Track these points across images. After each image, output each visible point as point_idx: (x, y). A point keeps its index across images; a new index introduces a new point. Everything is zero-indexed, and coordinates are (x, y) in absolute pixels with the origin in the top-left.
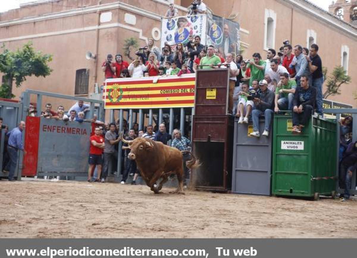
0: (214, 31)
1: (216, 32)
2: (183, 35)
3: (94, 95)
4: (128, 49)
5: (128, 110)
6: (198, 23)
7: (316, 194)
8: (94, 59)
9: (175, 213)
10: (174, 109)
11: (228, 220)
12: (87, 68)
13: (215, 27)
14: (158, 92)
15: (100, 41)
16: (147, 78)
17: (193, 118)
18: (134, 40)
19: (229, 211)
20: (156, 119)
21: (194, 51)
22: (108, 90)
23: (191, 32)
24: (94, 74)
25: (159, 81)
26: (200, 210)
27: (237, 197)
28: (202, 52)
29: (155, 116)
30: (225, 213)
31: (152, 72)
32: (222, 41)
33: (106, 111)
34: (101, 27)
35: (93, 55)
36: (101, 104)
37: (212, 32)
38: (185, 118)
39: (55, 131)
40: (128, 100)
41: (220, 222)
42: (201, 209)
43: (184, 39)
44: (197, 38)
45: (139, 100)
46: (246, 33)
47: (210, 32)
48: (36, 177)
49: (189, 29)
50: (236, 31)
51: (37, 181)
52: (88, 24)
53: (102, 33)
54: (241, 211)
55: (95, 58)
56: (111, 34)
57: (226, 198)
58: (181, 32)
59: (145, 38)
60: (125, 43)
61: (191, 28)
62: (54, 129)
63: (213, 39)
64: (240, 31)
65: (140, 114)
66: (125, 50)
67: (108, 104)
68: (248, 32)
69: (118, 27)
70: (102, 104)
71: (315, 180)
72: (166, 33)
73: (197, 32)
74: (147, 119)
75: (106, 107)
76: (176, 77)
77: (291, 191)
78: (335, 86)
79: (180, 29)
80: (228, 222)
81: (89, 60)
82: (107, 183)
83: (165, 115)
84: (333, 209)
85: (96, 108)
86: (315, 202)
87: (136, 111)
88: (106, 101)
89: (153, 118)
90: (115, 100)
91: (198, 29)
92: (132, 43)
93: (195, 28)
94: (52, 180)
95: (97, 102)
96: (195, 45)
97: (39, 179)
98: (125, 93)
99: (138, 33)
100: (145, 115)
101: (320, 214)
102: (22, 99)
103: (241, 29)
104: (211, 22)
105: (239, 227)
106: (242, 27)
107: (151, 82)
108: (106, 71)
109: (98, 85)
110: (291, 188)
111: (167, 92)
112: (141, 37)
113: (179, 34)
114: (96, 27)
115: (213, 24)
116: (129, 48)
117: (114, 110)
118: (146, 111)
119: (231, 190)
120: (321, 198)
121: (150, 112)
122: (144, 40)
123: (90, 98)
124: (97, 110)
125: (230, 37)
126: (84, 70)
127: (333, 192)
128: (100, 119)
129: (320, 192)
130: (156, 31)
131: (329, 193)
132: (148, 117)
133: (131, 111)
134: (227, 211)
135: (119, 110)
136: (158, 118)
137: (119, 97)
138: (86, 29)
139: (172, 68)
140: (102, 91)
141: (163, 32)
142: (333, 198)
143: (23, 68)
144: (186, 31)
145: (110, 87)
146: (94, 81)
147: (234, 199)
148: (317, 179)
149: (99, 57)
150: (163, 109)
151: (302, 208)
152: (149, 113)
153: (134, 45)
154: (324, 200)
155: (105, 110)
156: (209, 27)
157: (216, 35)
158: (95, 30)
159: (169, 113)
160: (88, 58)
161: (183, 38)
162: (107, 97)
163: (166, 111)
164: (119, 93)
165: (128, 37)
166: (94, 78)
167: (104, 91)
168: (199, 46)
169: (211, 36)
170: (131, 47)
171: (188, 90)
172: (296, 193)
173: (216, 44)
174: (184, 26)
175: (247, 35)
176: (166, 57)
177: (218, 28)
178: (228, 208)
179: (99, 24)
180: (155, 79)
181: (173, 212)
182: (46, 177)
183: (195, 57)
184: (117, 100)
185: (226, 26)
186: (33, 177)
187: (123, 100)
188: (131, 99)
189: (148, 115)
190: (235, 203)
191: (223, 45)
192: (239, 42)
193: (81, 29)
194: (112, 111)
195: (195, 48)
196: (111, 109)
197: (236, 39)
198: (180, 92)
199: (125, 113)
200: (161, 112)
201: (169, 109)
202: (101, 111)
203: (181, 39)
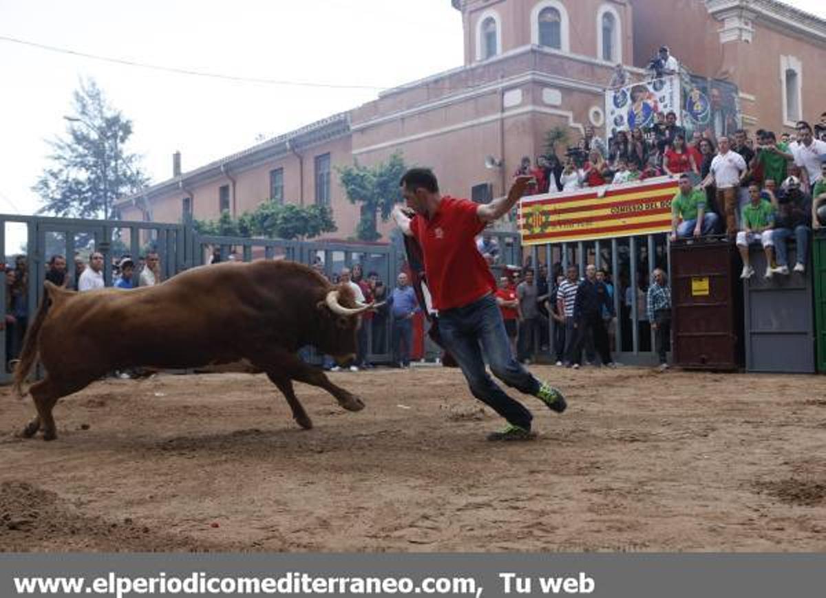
0: (694, 104)
1: (698, 103)
2: (641, 114)
3: (503, 226)
4: (551, 145)
5: (559, 245)
6: (666, 91)
8: (498, 168)
9: (653, 411)
10: (636, 238)
11: (748, 419)
12: (489, 182)
13: (695, 94)
14: (607, 211)
15: (507, 137)
16: (587, 190)
17: (671, 246)
18: (561, 130)
19: (747, 404)
20: (606, 255)
21: (663, 138)
22: (525, 216)
23: (656, 108)
24: (501, 191)
25: (607, 194)
26: (697, 404)
27: (756, 380)
28: (676, 138)
29: (605, 251)
30: (740, 406)
31: (595, 179)
32: (709, 118)
33: (525, 250)
34: (507, 114)
35: (497, 161)
36: (515, 239)
37: (692, 104)
38: (655, 252)
40: (558, 229)
41: (733, 422)
42: (697, 401)
43: (644, 121)
44: (671, 116)
45: (576, 227)
46: (752, 101)
47: (687, 103)
48: (423, 360)
49: (651, 103)
50: (733, 98)
51: (426, 367)
52: (486, 114)
53: (508, 124)
54: (768, 403)
55: (501, 165)
56: (523, 124)
57: (737, 382)
58: (639, 110)
59: (580, 126)
60: (546, 137)
61: (656, 102)
63: (695, 116)
64: (742, 99)
65: (580, 249)
66: (547, 148)
67: (526, 238)
68: (752, 98)
69: (533, 112)
70: (516, 238)
72: (612, 113)
73: (665, 106)
74: (593, 257)
75: (525, 243)
79: (637, 104)
80: (748, 422)
81: (490, 169)
82: (534, 366)
83: (621, 249)
85: (508, 245)
87: (573, 245)
88: (523, 232)
89: (602, 255)
90: (537, 230)
91: (667, 101)
92: (559, 135)
93: (662, 99)
95: (508, 235)
96: (667, 128)
97: (428, 364)
98: (553, 218)
99: (567, 117)
100: (589, 251)
102: (393, 240)
103: (741, 95)
104: (688, 88)
105: (769, 430)
106: (743, 91)
107: (594, 196)
111: (622, 210)
112: (572, 124)
113: (635, 113)
114: (498, 116)
115: (692, 90)
116: (555, 144)
117: (537, 246)
118: (589, 245)
119: (744, 366)
121: (597, 245)
122: (578, 129)
123: (497, 230)
124: (510, 248)
125: (725, 108)
126: (485, 186)
128: (515, 261)
130: (597, 113)
132: (594, 254)
133: (564, 247)
134: (743, 403)
135: (545, 245)
136: (610, 254)
137: (545, 225)
138: (483, 120)
139: (630, 171)
140: (515, 217)
141: (608, 112)
143: (390, 192)
144: (646, 107)
145: (528, 210)
147: (752, 383)
149: (506, 163)
150: (617, 239)
152: (594, 247)
153: (562, 139)
155: (522, 248)
156: (685, 95)
157: (698, 107)
158: (497, 120)
159: (628, 245)
160: (489, 166)
161: (642, 119)
162: (525, 226)
163: (623, 241)
164: (544, 218)
165: (550, 126)
167: (519, 218)
169: (691, 110)
170: (556, 142)
171: (658, 204)
173: (701, 123)
174: (642, 99)
175: (752, 104)
176: (618, 153)
177: (701, 97)
178: (745, 398)
179: (503, 110)
180: (600, 190)
181: (651, 408)
182: (438, 360)
183: (667, 148)
184: (542, 230)
185: (715, 92)
186: (419, 360)
187: (550, 230)
188: (563, 226)
189: (593, 251)
190: (754, 388)
191: (712, 124)
192: (739, 116)
193: (475, 122)
194: (534, 248)
195: (667, 132)
196: (532, 246)
197: (733, 112)
198: (644, 209)
199: (556, 250)
200: (614, 244)
201: (627, 238)
202: (516, 249)
203: (638, 120)
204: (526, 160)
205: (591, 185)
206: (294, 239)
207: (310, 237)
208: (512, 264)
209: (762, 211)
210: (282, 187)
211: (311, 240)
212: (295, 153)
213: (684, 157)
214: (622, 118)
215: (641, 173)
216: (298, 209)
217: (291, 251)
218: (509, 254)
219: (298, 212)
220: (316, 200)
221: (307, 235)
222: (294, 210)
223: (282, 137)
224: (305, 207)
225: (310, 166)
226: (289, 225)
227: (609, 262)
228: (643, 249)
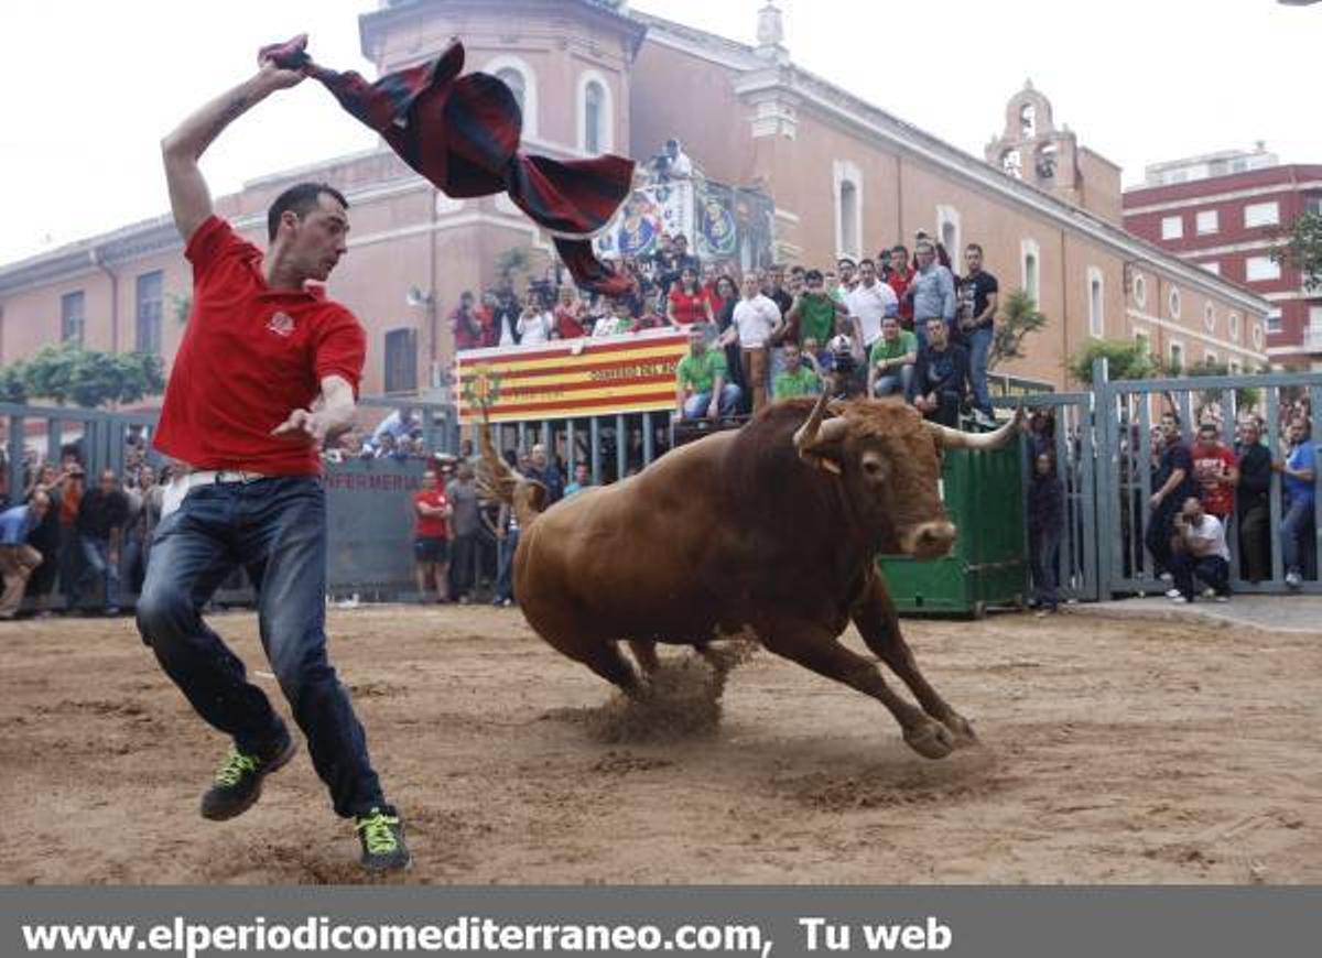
0: (713, 223)
1: (718, 224)
2: (637, 234)
3: (431, 393)
4: (505, 274)
5: (514, 425)
6: (672, 202)
7: (979, 604)
8: (425, 306)
10: (626, 416)
12: (411, 326)
13: (715, 210)
14: (586, 377)
15: (440, 259)
16: (558, 344)
17: (675, 432)
18: (521, 252)
20: (584, 441)
21: (669, 271)
22: (465, 379)
24: (429, 341)
25: (585, 351)
28: (687, 272)
29: (582, 435)
31: (569, 327)
32: (733, 245)
33: (463, 430)
34: (441, 224)
35: (425, 295)
36: (449, 414)
37: (710, 223)
38: (654, 436)
39: (343, 485)
40: (514, 400)
43: (641, 245)
44: (680, 240)
45: (539, 398)
46: (792, 222)
47: (704, 223)
49: (651, 219)
50: (767, 219)
52: (409, 222)
53: (443, 238)
55: (430, 300)
56: (465, 240)
59: (548, 247)
60: (498, 261)
61: (659, 219)
62: (338, 482)
63: (714, 241)
64: (778, 218)
65: (545, 430)
67: (464, 412)
68: (792, 217)
69: (482, 224)
70: (450, 412)
71: (975, 572)
73: (672, 225)
74: (563, 442)
75: (461, 421)
76: (629, 337)
77: (919, 601)
78: (1011, 337)
79: (633, 219)
81: (414, 307)
82: (473, 606)
83: (606, 432)
84: (1019, 640)
85: (439, 422)
86: (976, 625)
87: (535, 426)
88: (460, 404)
89: (577, 441)
90: (482, 402)
91: (675, 218)
92: (517, 259)
93: (668, 215)
94: (342, 605)
95: (440, 408)
96: (675, 257)
98: (507, 384)
99: (530, 234)
100: (558, 434)
101: (989, 654)
103: (778, 212)
104: (704, 200)
106: (782, 207)
107: (567, 353)
108: (458, 331)
109: (440, 366)
110: (918, 594)
111: (609, 374)
112: (537, 244)
114: (428, 226)
115: (710, 203)
116: (511, 272)
118: (557, 426)
120: (991, 614)
121: (570, 426)
122: (546, 252)
123: (423, 400)
124: (440, 428)
125: (755, 232)
126: (404, 332)
127: (1019, 598)
128: (448, 448)
129: (988, 598)
131: (1008, 600)
132: (564, 438)
133: (521, 428)
135: (494, 424)
136: (589, 438)
137: (494, 394)
138: (404, 231)
139: (619, 317)
140: (449, 380)
142: (1019, 611)
145: (468, 371)
146: (428, 356)
148: (979, 567)
149: (439, 298)
150: (599, 418)
151: (945, 642)
152: (566, 429)
153: (523, 265)
154: (999, 618)
155: (458, 428)
156: (700, 211)
157: (719, 228)
158: (424, 233)
159: (615, 426)
160: (412, 302)
161: (638, 242)
163: (607, 422)
164: (492, 385)
165: (506, 245)
166: (428, 351)
167: (455, 382)
168: (683, 258)
169: (708, 233)
170: (513, 270)
171: (659, 369)
172: (933, 603)
173: (722, 252)
174: (639, 213)
175: (793, 227)
177: (722, 214)
179: (435, 218)
180: (576, 344)
183: (673, 286)
184: (488, 402)
185: (742, 208)
187: (501, 401)
188: (520, 397)
189: (564, 434)
191: (736, 255)
192: (775, 244)
193: (391, 234)
195: (674, 263)
196: (473, 424)
197: (767, 238)
198: (639, 374)
199: (509, 431)
200: (594, 425)
201: (614, 417)
202: (450, 430)
203: (634, 243)
204: (467, 296)
205: (562, 337)
206: (100, 408)
207: (125, 402)
208: (443, 451)
209: (802, 383)
210: (82, 323)
211: (129, 407)
212: (105, 269)
213: (696, 301)
214: (610, 239)
215: (634, 321)
216: (106, 357)
217: (91, 425)
218: (438, 436)
219: (105, 363)
220: (138, 343)
221: (121, 398)
222: (101, 360)
223: (82, 243)
224: (119, 355)
225: (128, 290)
226: (92, 383)
227: (587, 451)
228: (637, 433)
